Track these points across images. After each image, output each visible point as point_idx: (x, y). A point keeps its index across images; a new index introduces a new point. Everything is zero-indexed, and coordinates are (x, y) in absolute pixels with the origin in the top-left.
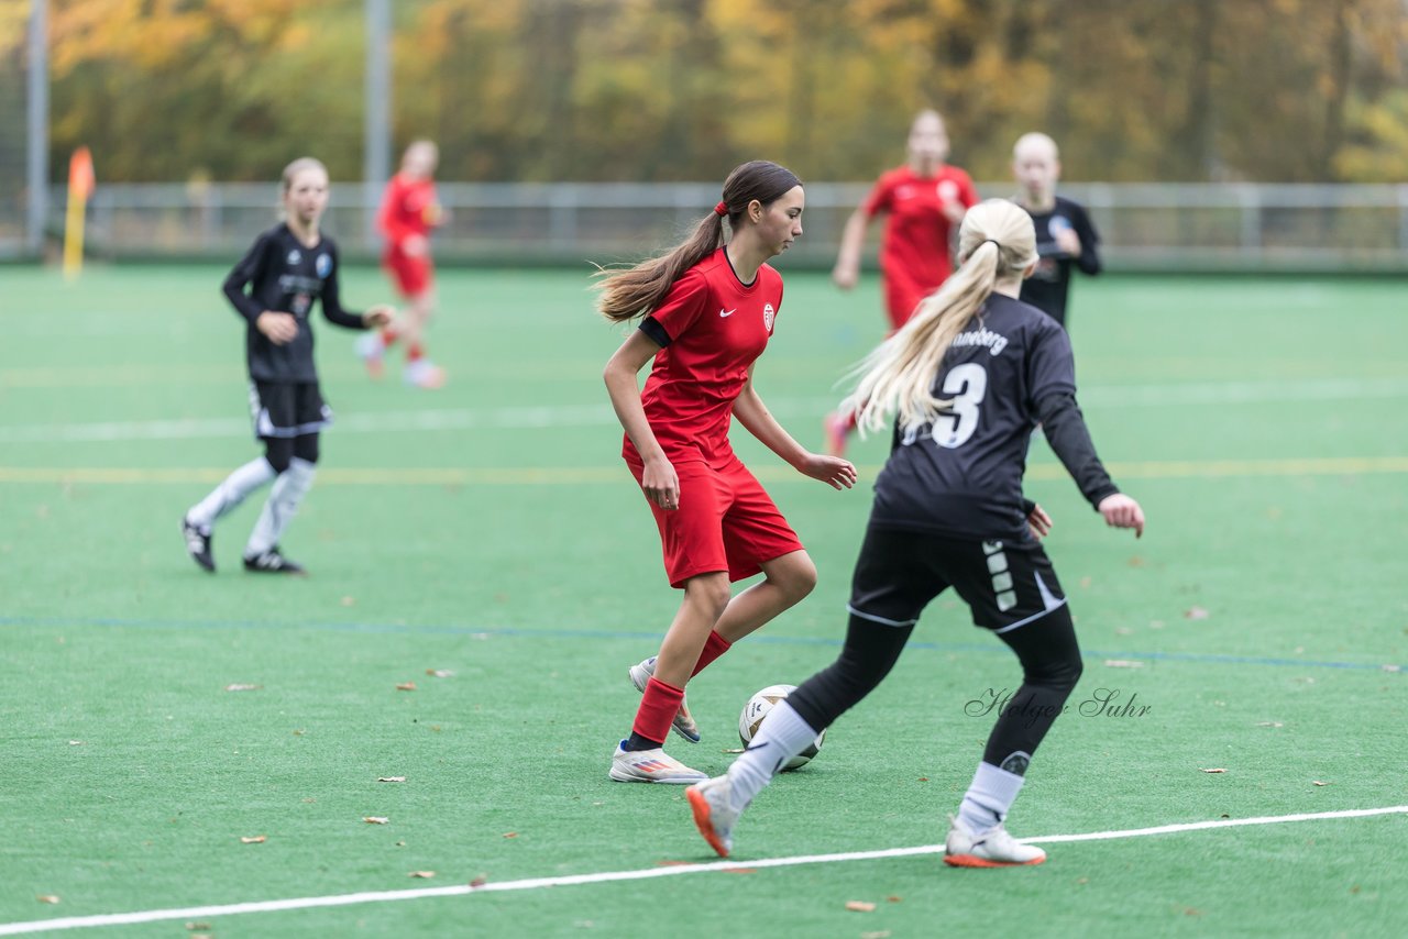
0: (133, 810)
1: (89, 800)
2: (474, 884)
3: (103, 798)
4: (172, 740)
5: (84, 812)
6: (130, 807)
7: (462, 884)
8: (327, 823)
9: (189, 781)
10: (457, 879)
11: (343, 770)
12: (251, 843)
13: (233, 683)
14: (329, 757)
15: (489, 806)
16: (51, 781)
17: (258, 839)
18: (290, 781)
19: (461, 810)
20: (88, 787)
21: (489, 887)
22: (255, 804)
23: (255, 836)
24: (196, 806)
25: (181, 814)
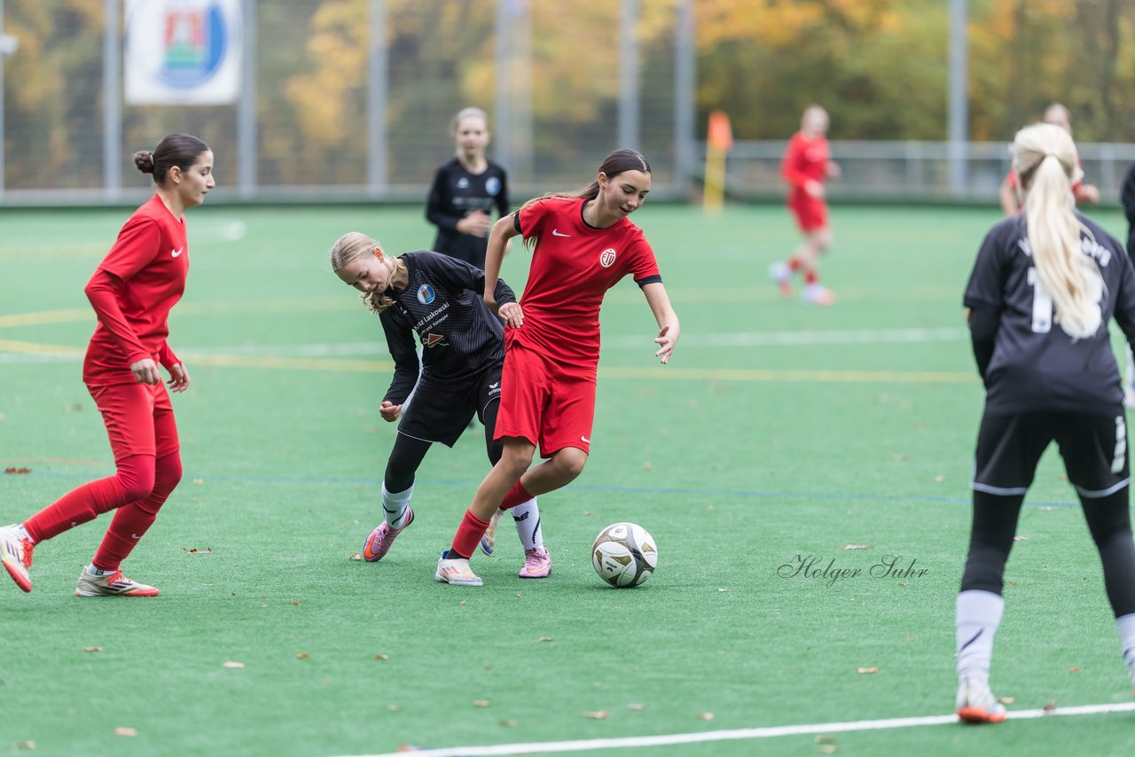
0: (770, 644)
1: (736, 636)
2: (1047, 708)
3: (747, 635)
4: (800, 589)
5: (732, 646)
6: (769, 642)
7: (1038, 708)
8: (926, 657)
9: (814, 622)
10: (1032, 705)
11: (938, 615)
12: (865, 673)
13: (849, 543)
14: (927, 604)
15: (1057, 646)
16: (705, 620)
17: (871, 670)
18: (896, 624)
19: (1034, 649)
20: (734, 625)
21: (1060, 711)
22: (868, 642)
23: (869, 667)
24: (821, 642)
25: (809, 648)
